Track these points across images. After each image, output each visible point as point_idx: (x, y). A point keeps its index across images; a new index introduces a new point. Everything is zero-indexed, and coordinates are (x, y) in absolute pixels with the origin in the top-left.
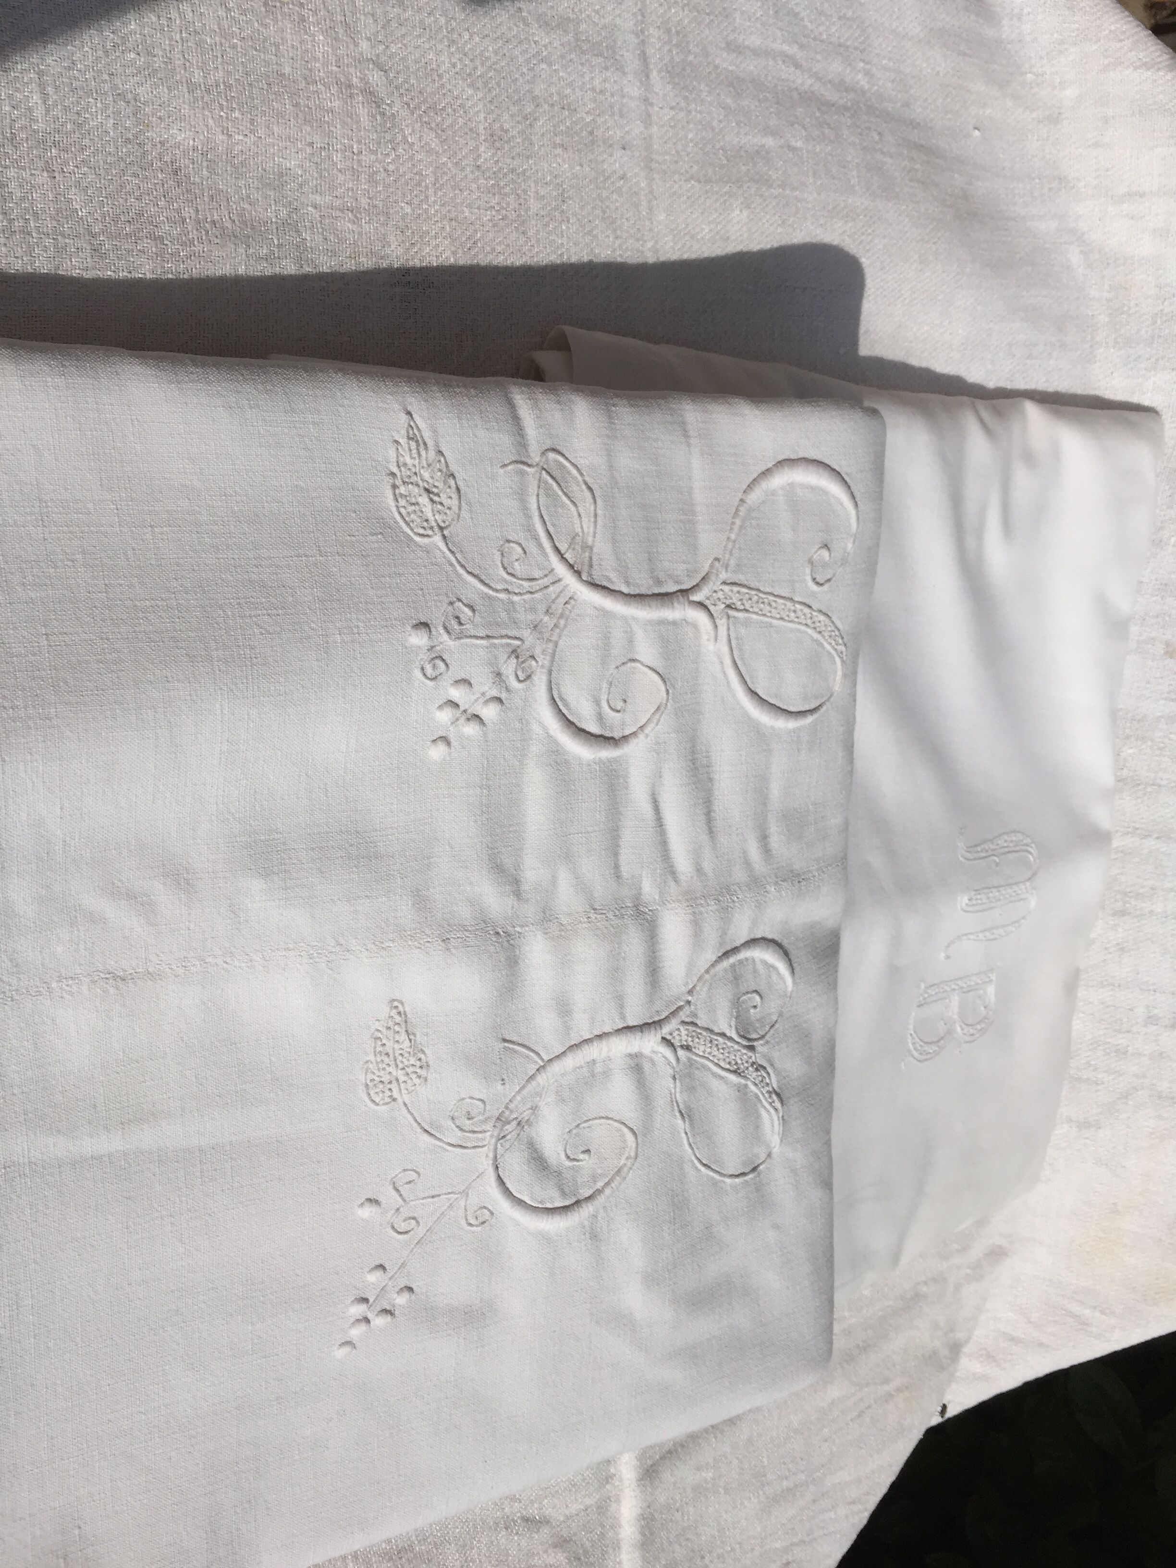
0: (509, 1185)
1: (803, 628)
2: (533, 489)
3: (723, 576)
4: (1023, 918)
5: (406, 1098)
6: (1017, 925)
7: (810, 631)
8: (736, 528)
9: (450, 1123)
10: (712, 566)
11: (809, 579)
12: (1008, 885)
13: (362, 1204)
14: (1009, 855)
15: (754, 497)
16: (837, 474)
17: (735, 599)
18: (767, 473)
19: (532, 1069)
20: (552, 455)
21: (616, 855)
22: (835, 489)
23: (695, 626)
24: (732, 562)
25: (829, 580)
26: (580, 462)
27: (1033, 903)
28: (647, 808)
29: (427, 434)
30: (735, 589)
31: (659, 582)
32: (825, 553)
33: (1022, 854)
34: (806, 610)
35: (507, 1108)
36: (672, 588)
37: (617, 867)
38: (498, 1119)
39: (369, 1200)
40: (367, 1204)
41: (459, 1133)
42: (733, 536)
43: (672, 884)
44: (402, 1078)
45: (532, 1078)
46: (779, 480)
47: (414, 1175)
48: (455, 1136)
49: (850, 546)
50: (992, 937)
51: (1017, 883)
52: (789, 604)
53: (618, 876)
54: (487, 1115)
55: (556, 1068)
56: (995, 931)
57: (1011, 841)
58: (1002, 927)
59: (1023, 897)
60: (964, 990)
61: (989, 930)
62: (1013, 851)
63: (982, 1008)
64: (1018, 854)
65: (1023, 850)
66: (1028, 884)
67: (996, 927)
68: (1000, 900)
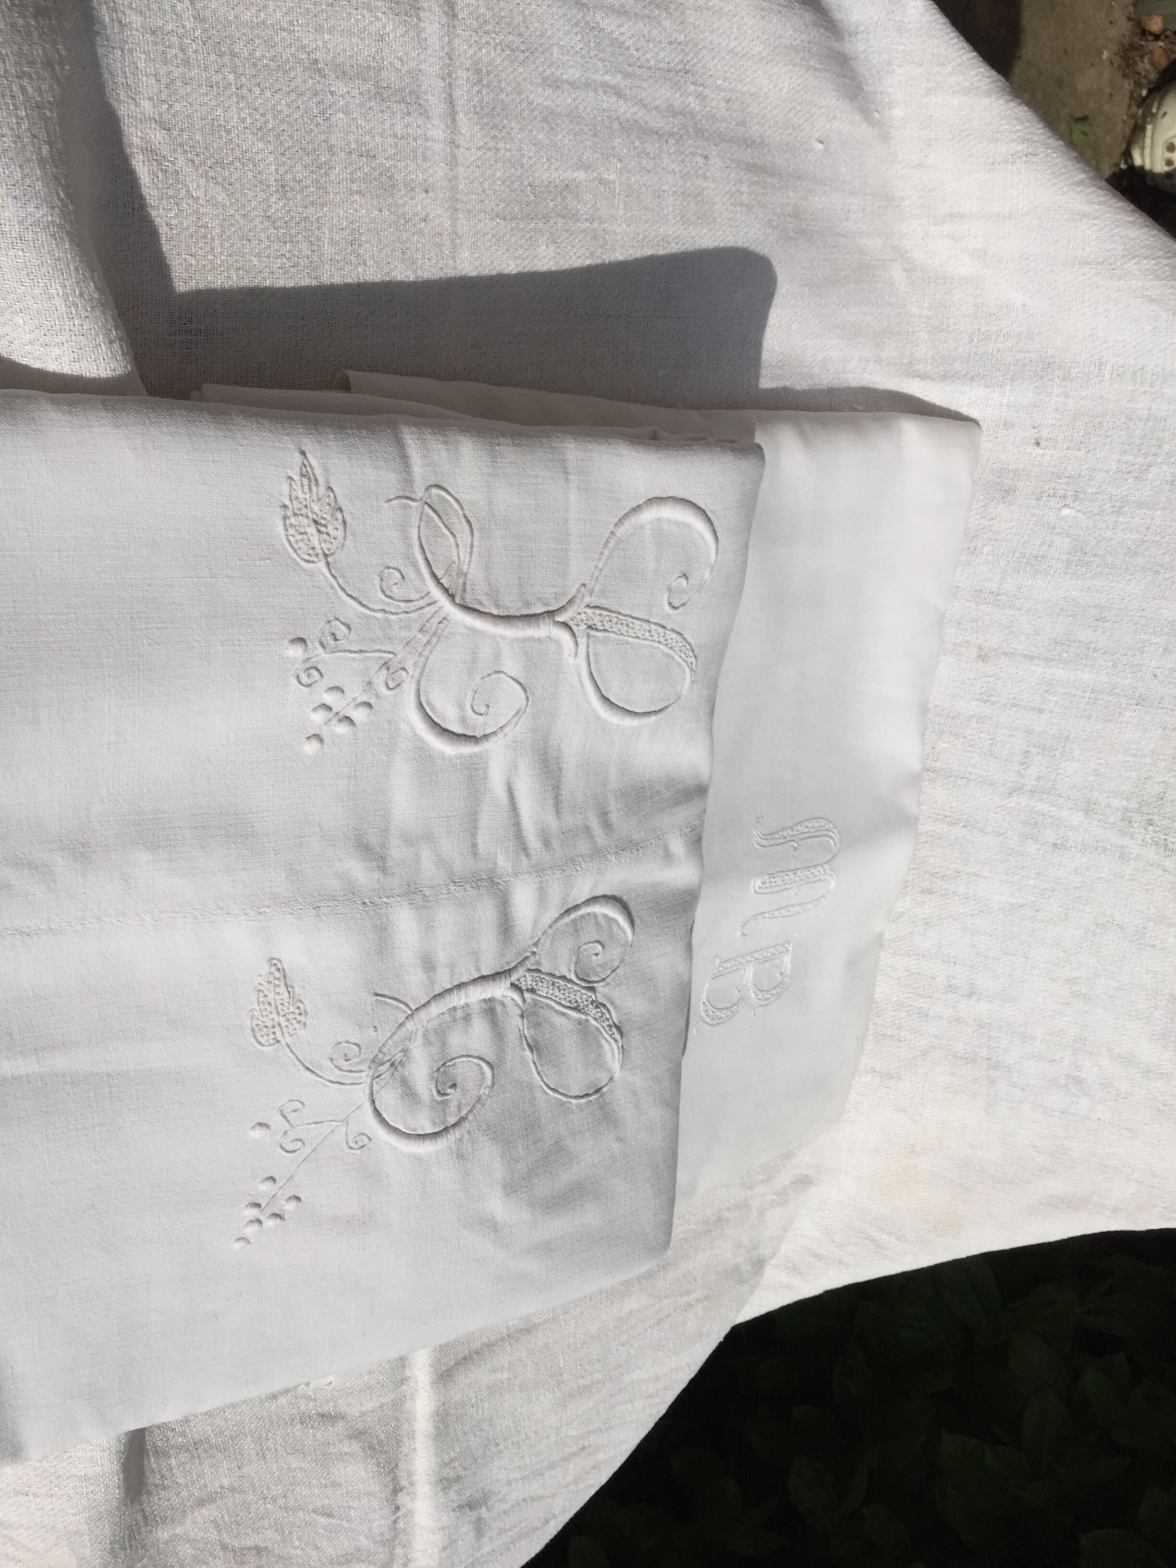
0: (384, 1115)
1: (656, 644)
2: (415, 520)
3: (587, 600)
4: (823, 896)
5: (289, 1040)
6: (816, 903)
7: (662, 647)
8: (604, 557)
9: (329, 1063)
10: (578, 591)
11: (666, 603)
12: (805, 868)
13: (254, 1127)
14: (808, 841)
15: (621, 531)
16: (702, 512)
17: (596, 621)
18: (637, 509)
19: (402, 1017)
20: (434, 491)
21: (474, 835)
22: (700, 526)
23: (558, 643)
24: (597, 588)
25: (684, 604)
26: (463, 497)
27: (833, 884)
28: (502, 795)
29: (318, 472)
30: (598, 612)
31: (528, 605)
32: (683, 581)
33: (823, 838)
34: (660, 630)
35: (380, 1051)
36: (540, 609)
37: (474, 846)
38: (373, 1061)
39: (260, 1124)
40: (258, 1128)
41: (337, 1072)
42: (600, 565)
43: (524, 858)
44: (284, 1024)
45: (402, 1025)
46: (648, 516)
47: (299, 1105)
48: (336, 1075)
49: (707, 575)
50: (788, 914)
51: (815, 866)
52: (645, 625)
53: (475, 854)
54: (363, 1057)
55: (423, 1015)
56: (791, 909)
57: (813, 827)
58: (800, 905)
59: (821, 877)
60: (760, 961)
61: (785, 908)
62: (814, 836)
63: (778, 975)
64: (818, 839)
65: (824, 836)
66: (826, 866)
67: (793, 906)
68: (795, 882)
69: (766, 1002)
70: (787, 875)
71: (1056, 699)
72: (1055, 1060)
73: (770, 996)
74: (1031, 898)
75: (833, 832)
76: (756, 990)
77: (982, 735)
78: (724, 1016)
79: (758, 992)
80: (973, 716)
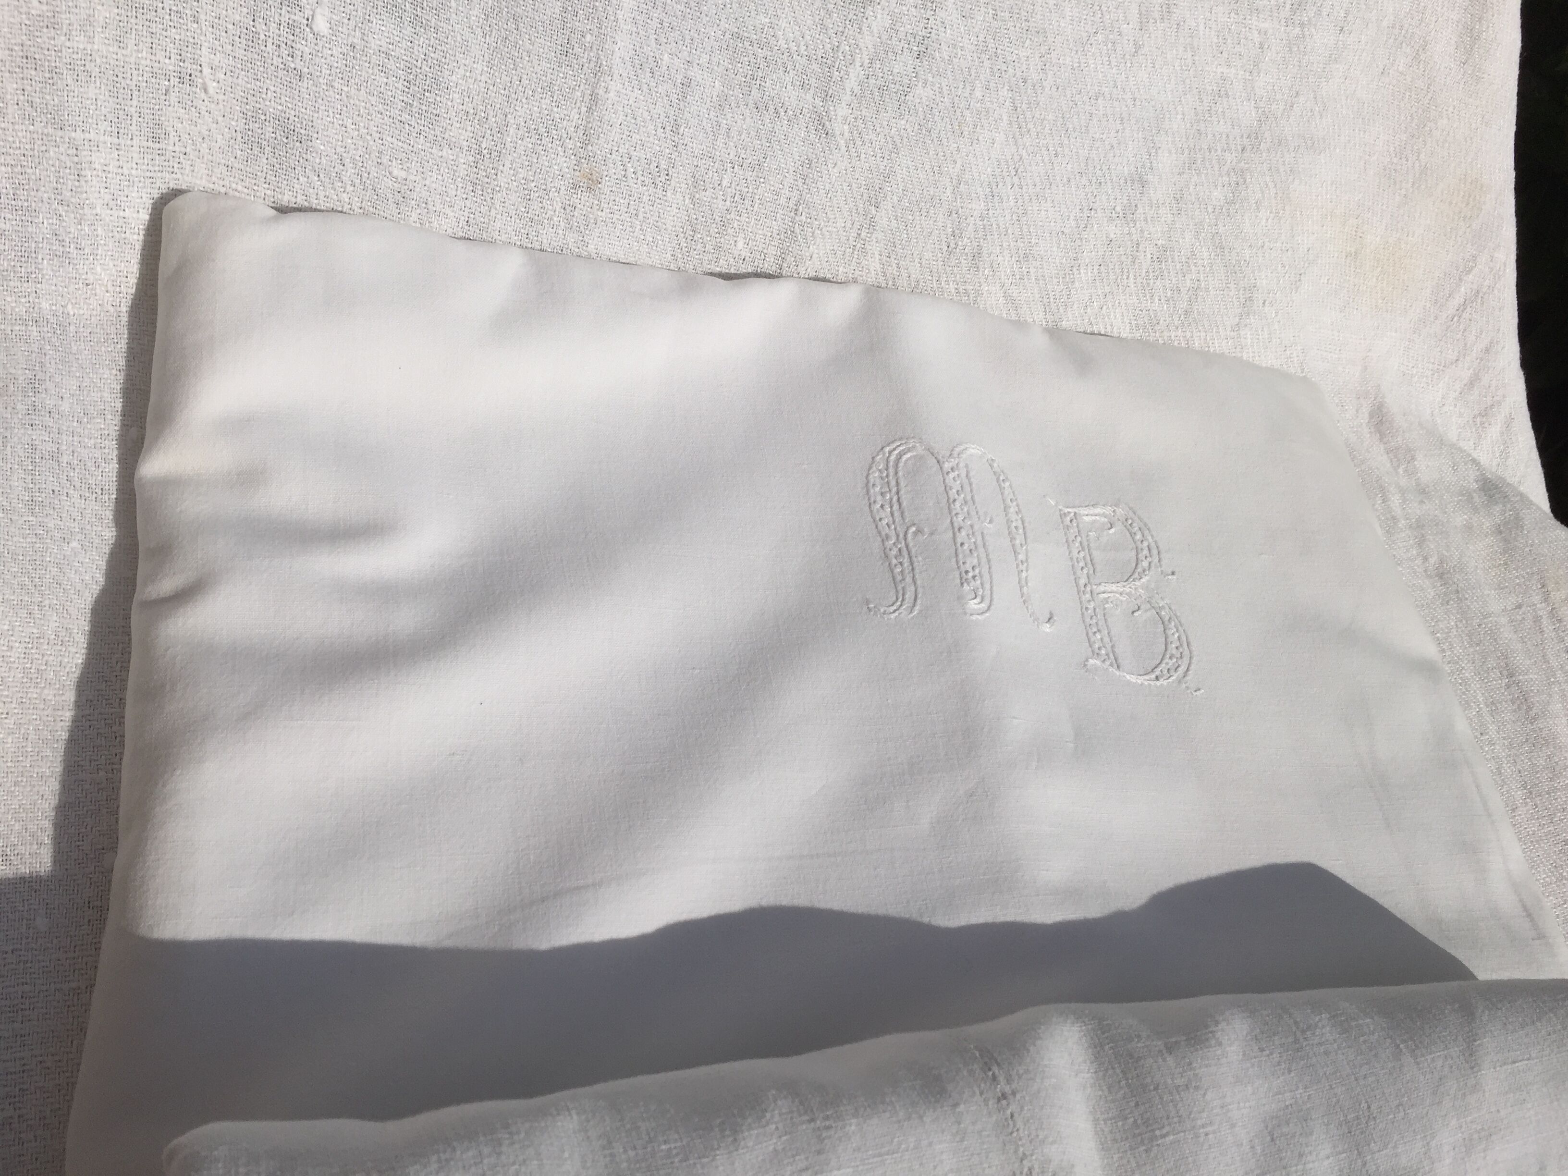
57: (882, 494)
58: (1006, 508)
59: (964, 474)
60: (1091, 572)
61: (1012, 539)
62: (898, 493)
63: (1112, 531)
64: (902, 484)
65: (896, 473)
66: (947, 466)
67: (1009, 522)
68: (972, 526)
69: (1155, 552)
70: (962, 544)
71: (666, 57)
72: (1261, 44)
73: (1145, 544)
74: (1004, 92)
75: (890, 452)
76: (1136, 575)
77: (725, 183)
78: (1176, 635)
79: (1139, 570)
80: (692, 198)
